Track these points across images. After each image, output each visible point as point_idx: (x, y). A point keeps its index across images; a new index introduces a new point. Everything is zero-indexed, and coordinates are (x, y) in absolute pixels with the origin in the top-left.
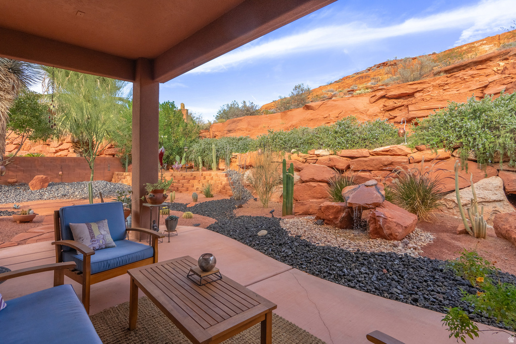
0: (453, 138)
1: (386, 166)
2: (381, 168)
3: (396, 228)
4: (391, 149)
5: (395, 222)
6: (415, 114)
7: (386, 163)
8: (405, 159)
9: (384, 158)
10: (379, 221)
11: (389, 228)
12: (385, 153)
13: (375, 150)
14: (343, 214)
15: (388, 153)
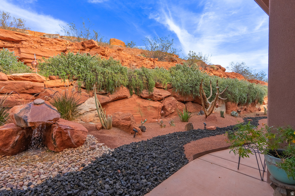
0: (75, 72)
1: (27, 89)
2: (23, 91)
3: (83, 135)
4: (32, 75)
5: (81, 130)
6: (25, 56)
7: (28, 87)
8: (42, 85)
9: (27, 83)
10: (67, 133)
11: (77, 137)
12: (25, 78)
13: (13, 75)
14: (17, 138)
15: (28, 79)
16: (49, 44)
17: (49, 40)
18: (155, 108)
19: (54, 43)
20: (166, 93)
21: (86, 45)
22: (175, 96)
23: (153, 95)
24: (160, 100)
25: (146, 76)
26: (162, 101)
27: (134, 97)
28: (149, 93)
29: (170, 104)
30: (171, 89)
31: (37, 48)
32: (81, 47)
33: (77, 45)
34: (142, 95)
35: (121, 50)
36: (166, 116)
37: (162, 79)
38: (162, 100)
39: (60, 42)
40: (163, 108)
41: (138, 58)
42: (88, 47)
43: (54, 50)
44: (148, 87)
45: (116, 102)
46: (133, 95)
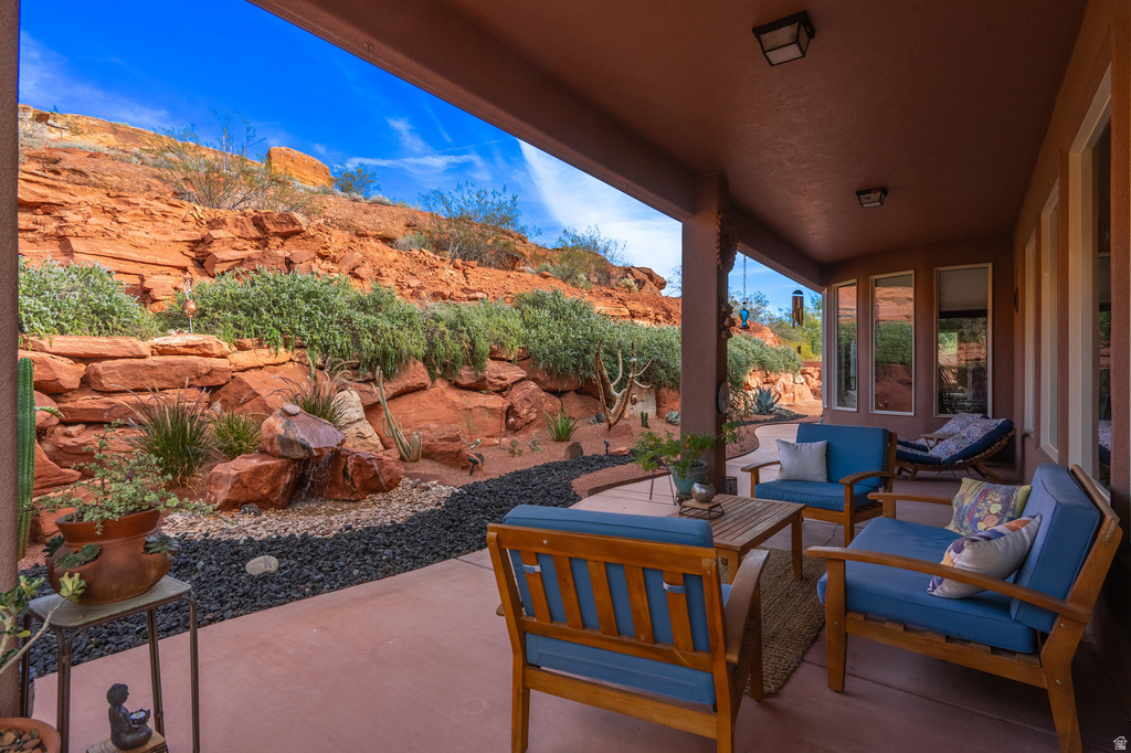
1: (199, 377)
8: (226, 364)
11: (389, 472)
16: (141, 216)
17: (138, 204)
18: (492, 411)
19: (159, 214)
20: (513, 373)
21: (272, 228)
22: (535, 380)
23: (484, 379)
24: (502, 391)
25: (469, 334)
26: (505, 393)
27: (441, 385)
28: (477, 375)
29: (526, 399)
30: (526, 362)
31: (119, 236)
32: (254, 232)
33: (239, 224)
34: (459, 381)
35: (367, 236)
36: (517, 430)
37: (504, 338)
38: (505, 390)
39: (176, 211)
40: (510, 411)
41: (420, 262)
42: (276, 234)
43: (166, 238)
44: (474, 359)
45: (399, 400)
46: (438, 381)
